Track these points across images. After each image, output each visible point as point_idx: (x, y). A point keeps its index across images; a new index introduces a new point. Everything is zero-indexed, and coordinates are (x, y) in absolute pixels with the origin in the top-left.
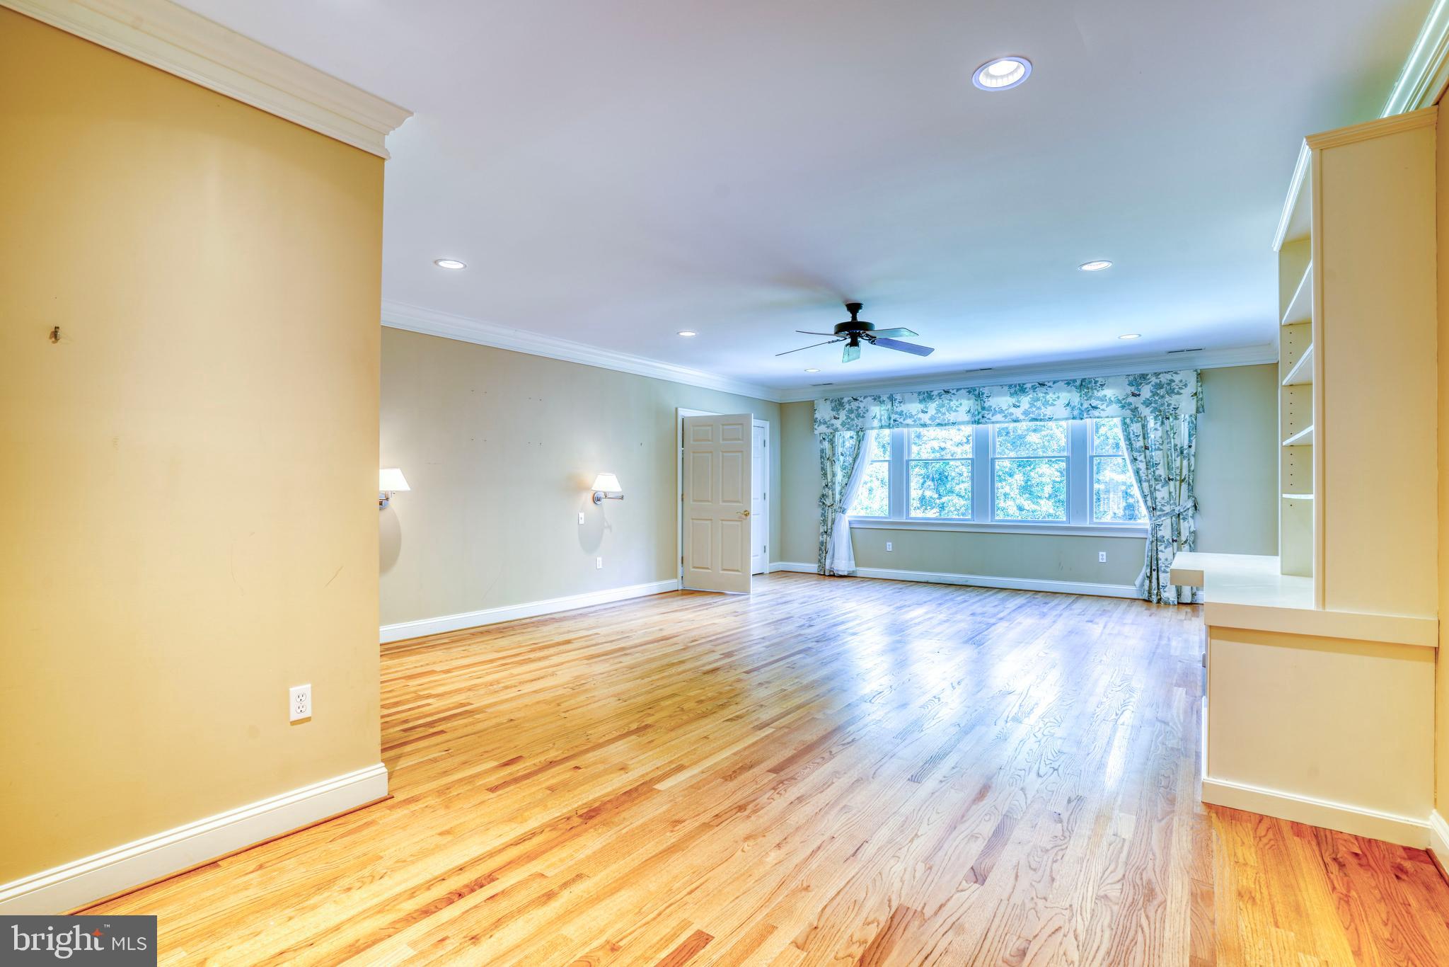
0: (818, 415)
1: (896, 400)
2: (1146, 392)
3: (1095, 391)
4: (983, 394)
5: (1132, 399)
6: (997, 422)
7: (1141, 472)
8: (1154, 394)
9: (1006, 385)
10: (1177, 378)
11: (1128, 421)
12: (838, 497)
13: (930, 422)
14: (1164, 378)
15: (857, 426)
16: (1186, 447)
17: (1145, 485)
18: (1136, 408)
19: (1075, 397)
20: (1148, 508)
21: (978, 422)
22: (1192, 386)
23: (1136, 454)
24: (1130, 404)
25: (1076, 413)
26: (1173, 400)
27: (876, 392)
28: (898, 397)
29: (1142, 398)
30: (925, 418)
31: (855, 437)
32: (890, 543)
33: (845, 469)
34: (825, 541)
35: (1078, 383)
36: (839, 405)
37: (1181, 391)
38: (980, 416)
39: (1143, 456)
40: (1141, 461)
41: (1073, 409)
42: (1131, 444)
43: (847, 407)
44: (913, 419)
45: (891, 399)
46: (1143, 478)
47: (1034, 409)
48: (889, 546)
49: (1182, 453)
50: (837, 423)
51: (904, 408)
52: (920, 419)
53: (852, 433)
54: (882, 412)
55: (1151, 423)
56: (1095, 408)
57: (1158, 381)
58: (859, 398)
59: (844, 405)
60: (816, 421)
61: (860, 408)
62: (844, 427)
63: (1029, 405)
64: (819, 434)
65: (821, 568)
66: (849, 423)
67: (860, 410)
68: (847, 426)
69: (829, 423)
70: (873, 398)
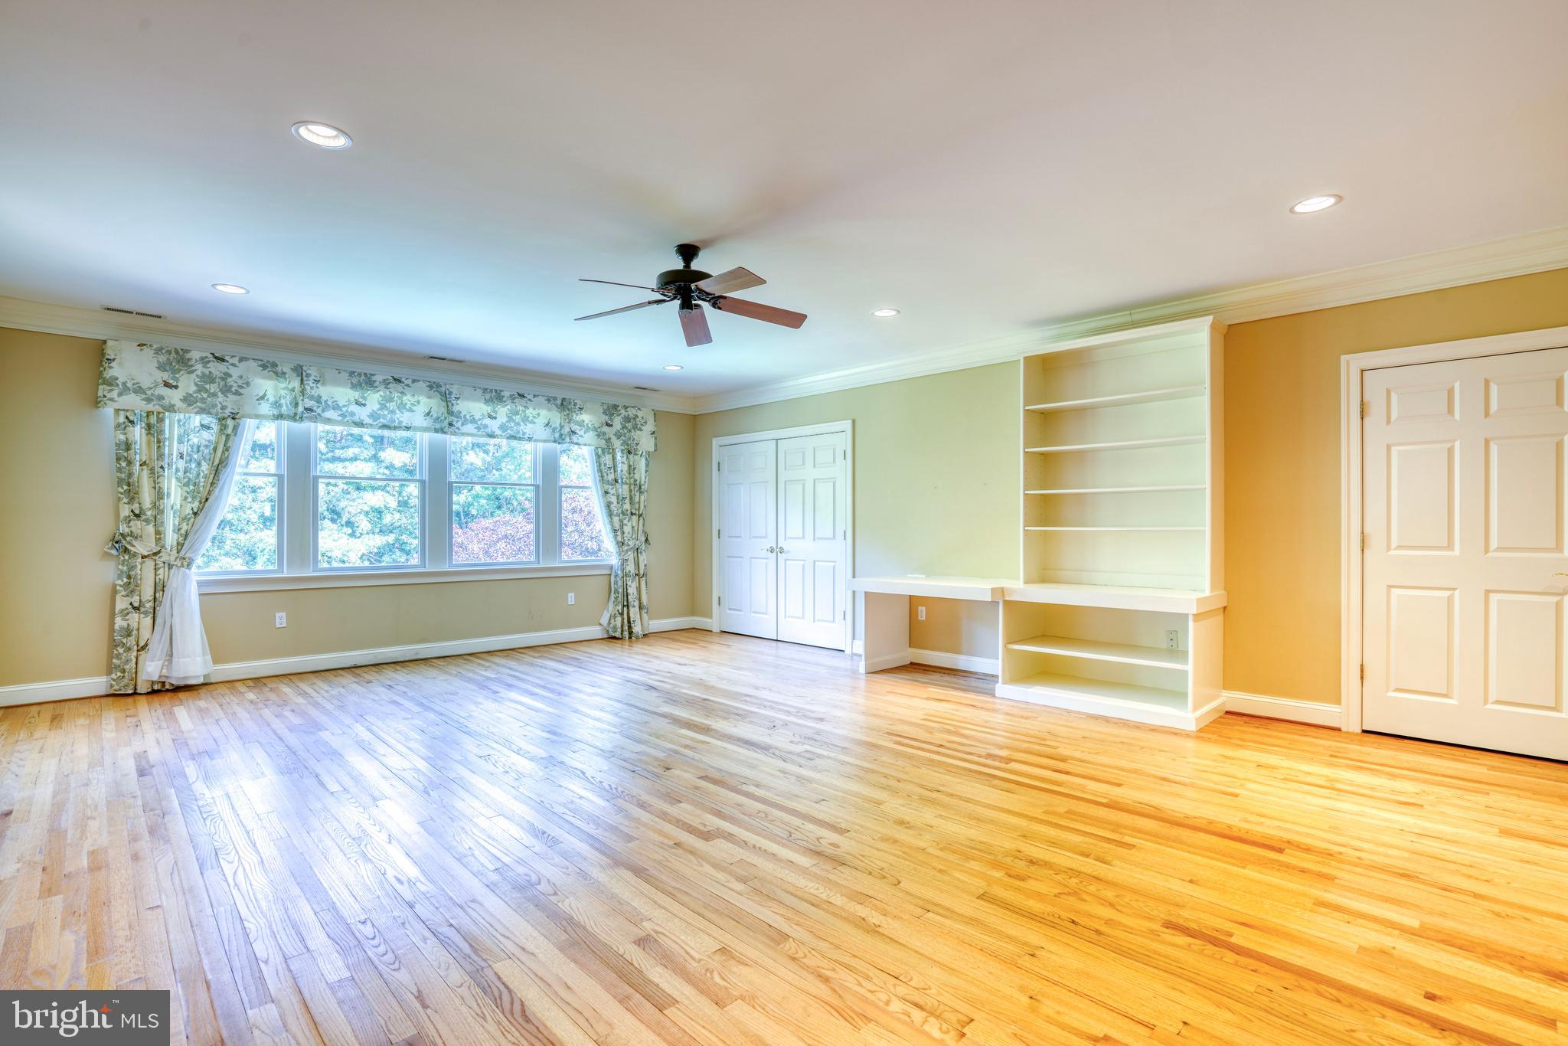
0: (115, 371)
1: (308, 375)
2: (617, 422)
3: (574, 415)
4: (450, 393)
5: (606, 429)
6: (468, 435)
7: (612, 506)
8: (624, 427)
9: (479, 388)
10: (640, 414)
11: (600, 452)
12: (171, 538)
13: (370, 421)
14: (631, 412)
15: (223, 408)
16: (643, 482)
17: (616, 519)
18: (610, 439)
19: (556, 417)
20: (618, 543)
21: (442, 431)
22: (650, 427)
23: (606, 487)
24: (604, 434)
25: (557, 435)
26: (636, 434)
27: (269, 356)
28: (313, 372)
29: (613, 430)
30: (362, 414)
31: (215, 427)
32: (283, 614)
33: (187, 485)
34: (134, 625)
35: (559, 402)
36: (178, 361)
37: (643, 428)
38: (446, 424)
39: (614, 489)
40: (613, 495)
41: (554, 430)
42: (602, 476)
43: (199, 368)
44: (340, 413)
45: (299, 371)
46: (615, 512)
47: (513, 425)
48: (281, 619)
49: (640, 488)
50: (174, 397)
51: (325, 391)
52: (352, 414)
53: (207, 420)
54: (283, 392)
55: (619, 455)
56: (574, 432)
57: (626, 414)
58: (227, 358)
59: (190, 363)
60: (111, 383)
61: (231, 376)
62: (189, 405)
63: (506, 419)
64: (117, 411)
65: (126, 681)
66: (203, 400)
67: (229, 380)
68: (198, 404)
69: (149, 393)
70: (260, 363)
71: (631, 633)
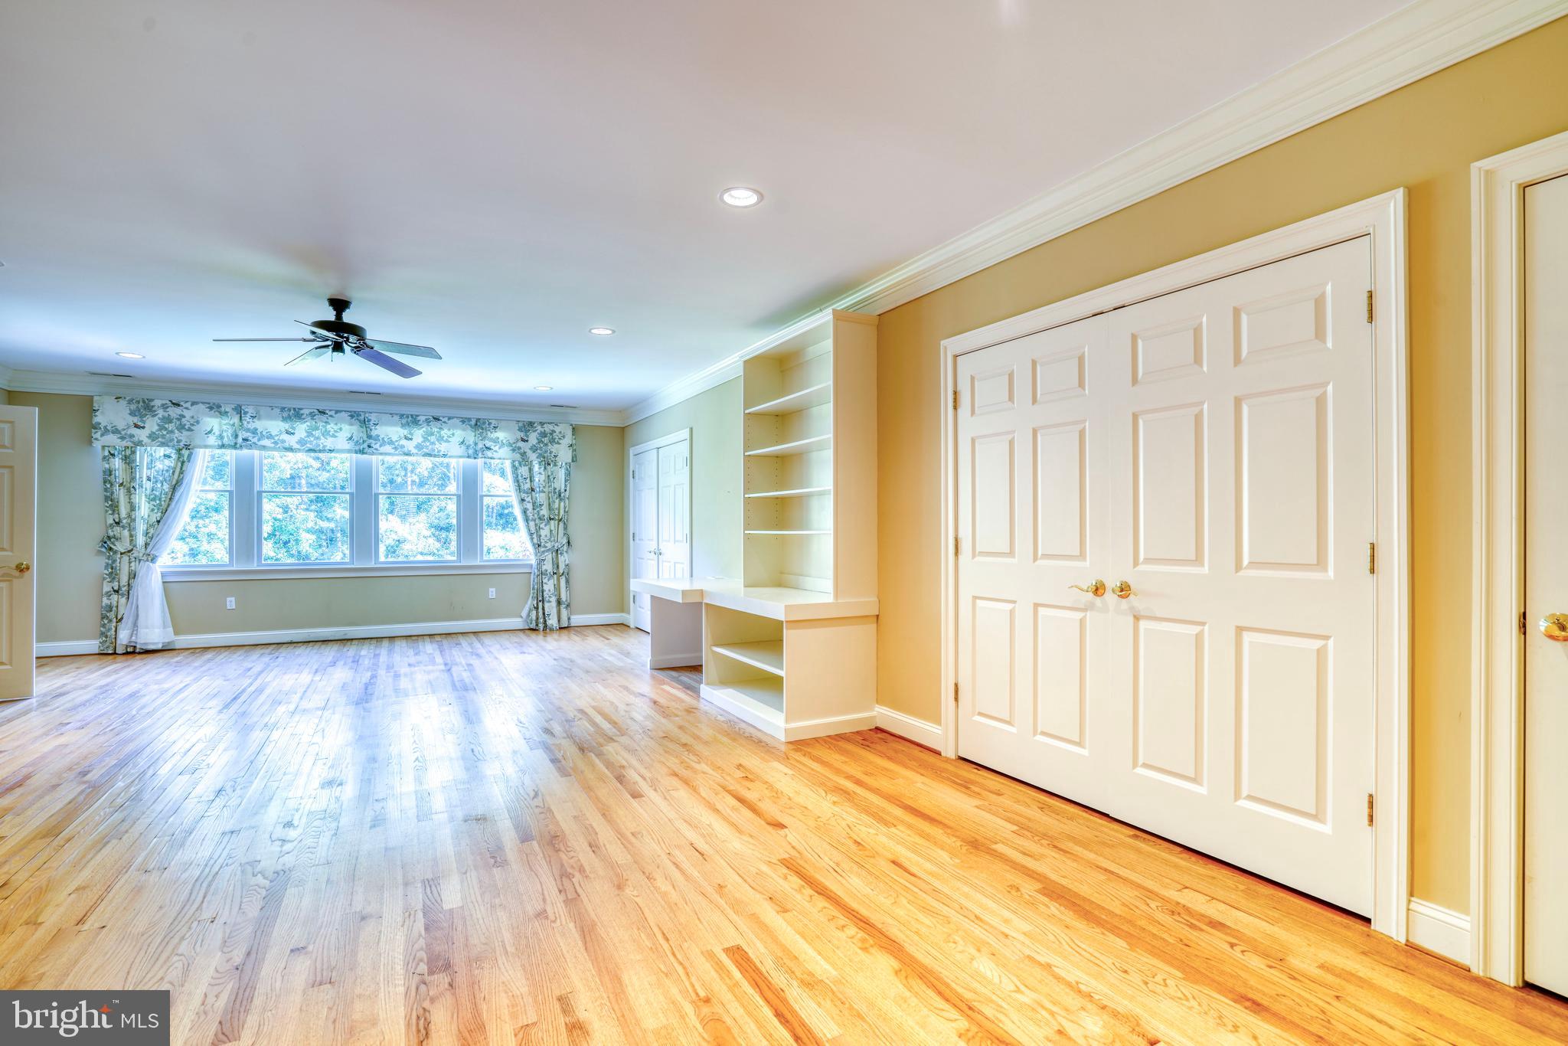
0: (99, 418)
1: (246, 413)
2: (533, 438)
3: (489, 433)
4: (369, 421)
5: (521, 444)
6: (386, 454)
7: (528, 512)
8: (540, 442)
9: (397, 414)
10: (557, 429)
11: (517, 464)
12: (140, 540)
13: (298, 447)
14: (548, 428)
15: (179, 441)
16: (563, 490)
17: (532, 524)
18: (525, 453)
19: (470, 436)
20: (534, 545)
21: (362, 452)
22: (568, 439)
23: (524, 495)
24: (519, 448)
25: (471, 452)
26: (554, 448)
27: (214, 399)
28: (251, 410)
29: (529, 444)
30: (292, 441)
31: (174, 456)
32: (233, 599)
33: (154, 500)
34: (115, 604)
35: (473, 422)
36: (144, 408)
37: (561, 441)
38: (365, 445)
39: (530, 497)
40: (529, 502)
41: (468, 447)
42: (519, 486)
43: (161, 413)
44: (273, 441)
45: (239, 411)
46: (530, 518)
47: (428, 444)
48: (231, 602)
49: (560, 496)
50: (142, 435)
51: (260, 425)
52: (283, 441)
53: (168, 451)
54: (224, 427)
55: (536, 468)
56: (489, 449)
57: (542, 430)
58: (182, 403)
59: (154, 409)
60: (96, 427)
61: (184, 417)
62: (153, 440)
63: (422, 439)
64: (103, 447)
65: (108, 644)
66: (163, 436)
67: (183, 420)
68: (160, 439)
69: (123, 433)
70: (208, 405)
71: (546, 626)
